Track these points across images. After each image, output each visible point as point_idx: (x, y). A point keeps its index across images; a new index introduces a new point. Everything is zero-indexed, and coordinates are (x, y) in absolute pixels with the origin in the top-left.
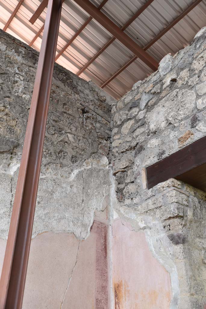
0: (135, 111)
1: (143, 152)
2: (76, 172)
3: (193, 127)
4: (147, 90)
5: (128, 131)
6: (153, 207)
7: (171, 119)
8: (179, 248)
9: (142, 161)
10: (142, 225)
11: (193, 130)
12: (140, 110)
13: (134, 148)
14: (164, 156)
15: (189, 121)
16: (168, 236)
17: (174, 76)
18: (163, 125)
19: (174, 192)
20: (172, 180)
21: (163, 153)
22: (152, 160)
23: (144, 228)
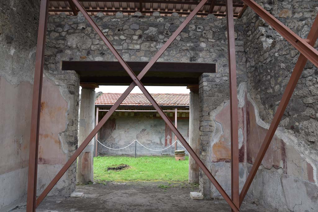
0: (60, 29)
1: (62, 53)
2: (31, 54)
3: (87, 55)
4: (69, 23)
5: (54, 37)
6: (63, 78)
7: (79, 46)
8: (72, 96)
9: (61, 57)
10: (57, 83)
11: (87, 56)
12: (63, 31)
13: (57, 48)
14: (72, 60)
15: (87, 51)
16: (69, 91)
17: (84, 27)
18: (74, 46)
19: (74, 76)
20: (74, 71)
21: (72, 59)
22: (66, 59)
23: (58, 85)
